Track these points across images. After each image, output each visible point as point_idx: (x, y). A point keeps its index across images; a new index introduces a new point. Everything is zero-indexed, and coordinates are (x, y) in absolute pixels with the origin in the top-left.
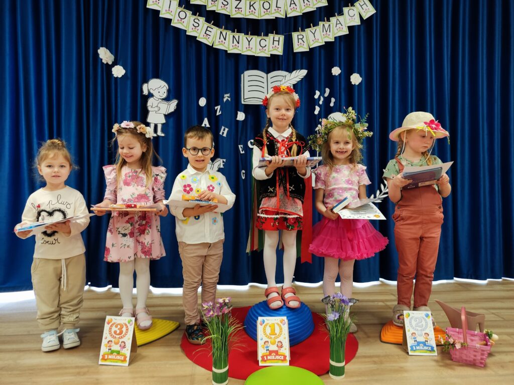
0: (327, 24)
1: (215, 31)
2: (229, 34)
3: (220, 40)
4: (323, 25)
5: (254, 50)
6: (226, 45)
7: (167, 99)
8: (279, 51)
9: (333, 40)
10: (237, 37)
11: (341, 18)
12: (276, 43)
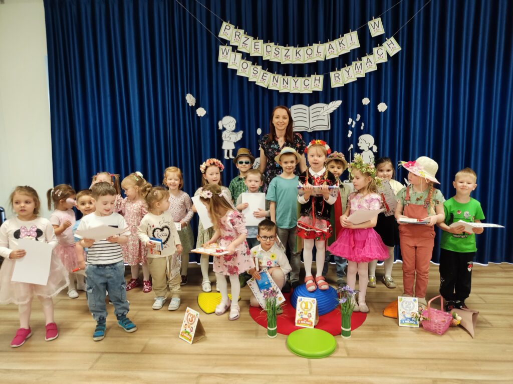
0: (359, 63)
1: (270, 75)
2: (280, 77)
3: (273, 83)
4: (356, 64)
5: (299, 89)
6: (278, 86)
7: (236, 131)
8: (320, 88)
9: (364, 76)
10: (286, 80)
11: (371, 57)
12: (317, 82)
